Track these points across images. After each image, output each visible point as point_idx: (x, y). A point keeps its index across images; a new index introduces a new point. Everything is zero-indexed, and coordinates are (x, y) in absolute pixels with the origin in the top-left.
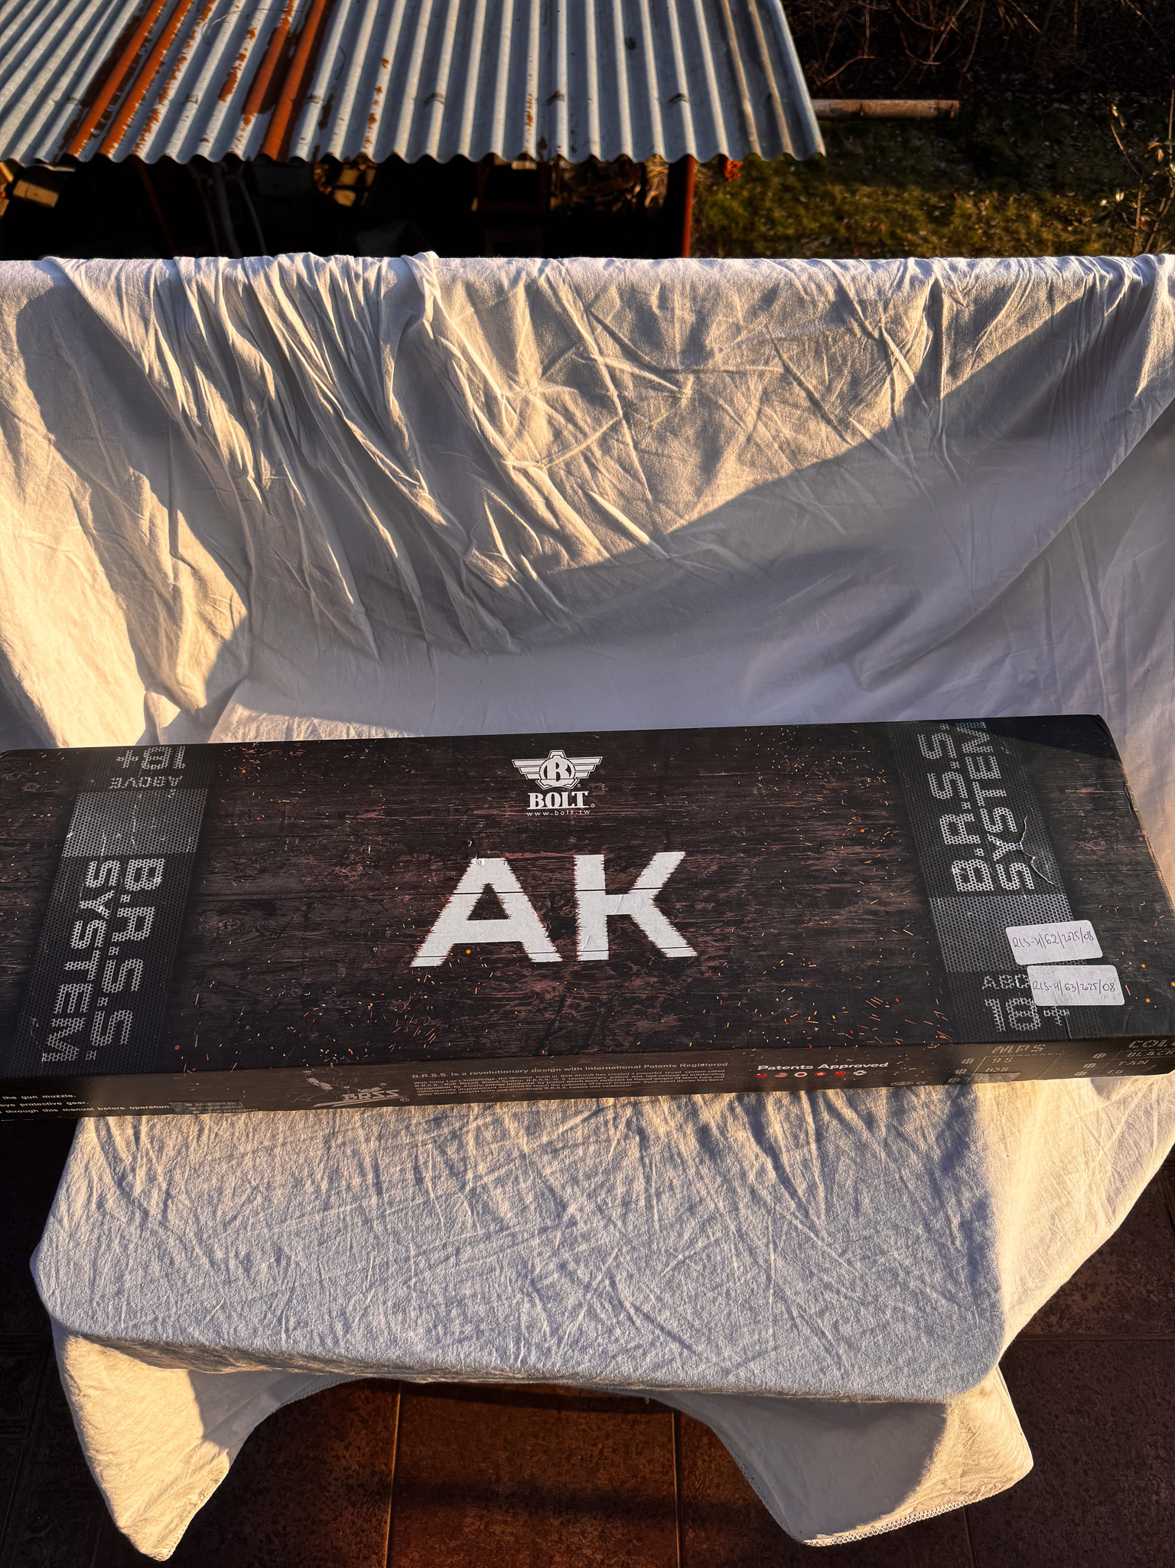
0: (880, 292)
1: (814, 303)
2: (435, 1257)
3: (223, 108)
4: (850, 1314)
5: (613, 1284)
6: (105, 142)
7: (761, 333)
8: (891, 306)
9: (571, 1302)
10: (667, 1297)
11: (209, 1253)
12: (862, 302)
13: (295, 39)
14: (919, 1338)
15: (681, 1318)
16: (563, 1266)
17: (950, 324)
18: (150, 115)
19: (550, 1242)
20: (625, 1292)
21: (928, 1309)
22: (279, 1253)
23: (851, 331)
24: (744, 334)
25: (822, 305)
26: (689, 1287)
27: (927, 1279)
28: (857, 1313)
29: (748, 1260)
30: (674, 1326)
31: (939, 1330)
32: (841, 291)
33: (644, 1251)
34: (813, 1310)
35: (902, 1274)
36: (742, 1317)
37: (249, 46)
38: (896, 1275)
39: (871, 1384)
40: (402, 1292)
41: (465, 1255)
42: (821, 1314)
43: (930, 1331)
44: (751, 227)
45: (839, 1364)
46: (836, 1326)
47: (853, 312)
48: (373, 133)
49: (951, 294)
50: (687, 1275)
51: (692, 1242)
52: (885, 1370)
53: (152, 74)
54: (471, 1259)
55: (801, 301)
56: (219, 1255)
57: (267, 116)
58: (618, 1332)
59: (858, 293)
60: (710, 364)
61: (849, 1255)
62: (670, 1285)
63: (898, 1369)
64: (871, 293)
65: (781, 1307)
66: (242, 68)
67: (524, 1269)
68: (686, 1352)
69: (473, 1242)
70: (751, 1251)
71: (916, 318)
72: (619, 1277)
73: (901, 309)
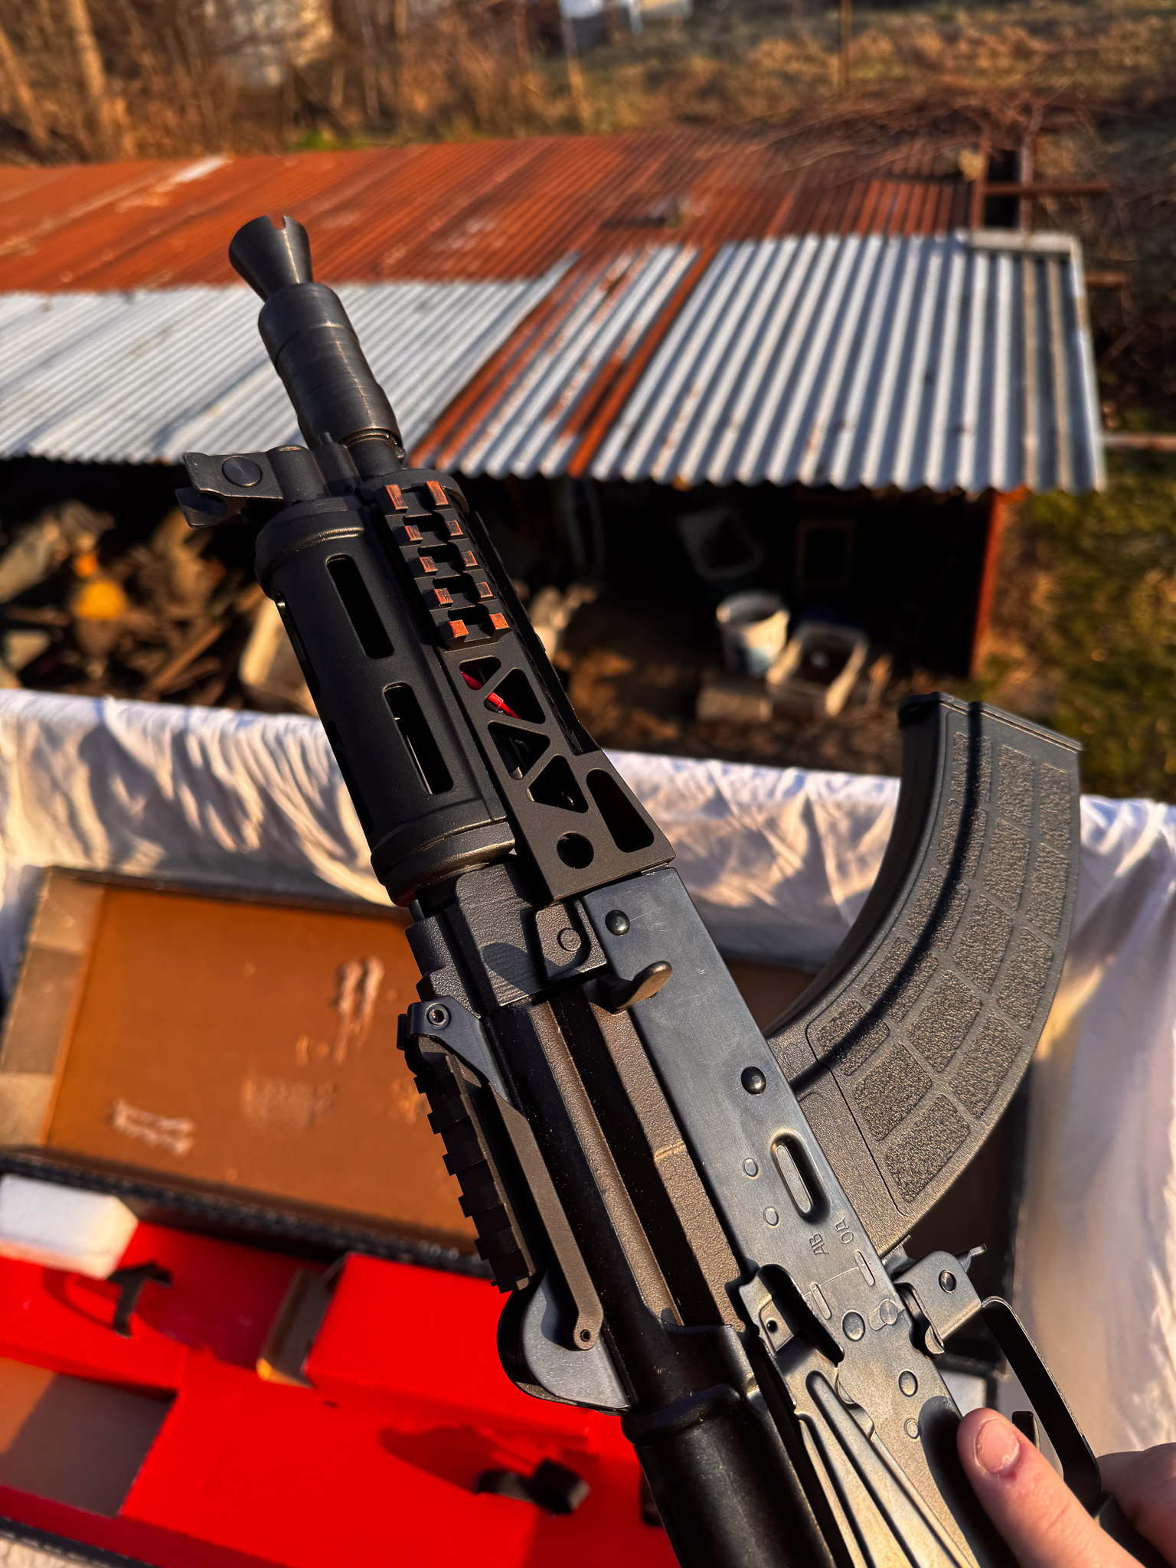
0: (754, 795)
1: (693, 797)
3: (544, 431)
6: (440, 455)
8: (765, 809)
12: (737, 803)
13: (621, 370)
17: (827, 831)
18: (483, 434)
23: (727, 822)
25: (701, 799)
32: (718, 792)
37: (582, 377)
47: (729, 810)
48: (666, 456)
49: (824, 806)
53: (493, 401)
55: (682, 795)
57: (579, 438)
59: (734, 796)
64: (745, 796)
66: (570, 396)
71: (792, 823)
73: (775, 812)
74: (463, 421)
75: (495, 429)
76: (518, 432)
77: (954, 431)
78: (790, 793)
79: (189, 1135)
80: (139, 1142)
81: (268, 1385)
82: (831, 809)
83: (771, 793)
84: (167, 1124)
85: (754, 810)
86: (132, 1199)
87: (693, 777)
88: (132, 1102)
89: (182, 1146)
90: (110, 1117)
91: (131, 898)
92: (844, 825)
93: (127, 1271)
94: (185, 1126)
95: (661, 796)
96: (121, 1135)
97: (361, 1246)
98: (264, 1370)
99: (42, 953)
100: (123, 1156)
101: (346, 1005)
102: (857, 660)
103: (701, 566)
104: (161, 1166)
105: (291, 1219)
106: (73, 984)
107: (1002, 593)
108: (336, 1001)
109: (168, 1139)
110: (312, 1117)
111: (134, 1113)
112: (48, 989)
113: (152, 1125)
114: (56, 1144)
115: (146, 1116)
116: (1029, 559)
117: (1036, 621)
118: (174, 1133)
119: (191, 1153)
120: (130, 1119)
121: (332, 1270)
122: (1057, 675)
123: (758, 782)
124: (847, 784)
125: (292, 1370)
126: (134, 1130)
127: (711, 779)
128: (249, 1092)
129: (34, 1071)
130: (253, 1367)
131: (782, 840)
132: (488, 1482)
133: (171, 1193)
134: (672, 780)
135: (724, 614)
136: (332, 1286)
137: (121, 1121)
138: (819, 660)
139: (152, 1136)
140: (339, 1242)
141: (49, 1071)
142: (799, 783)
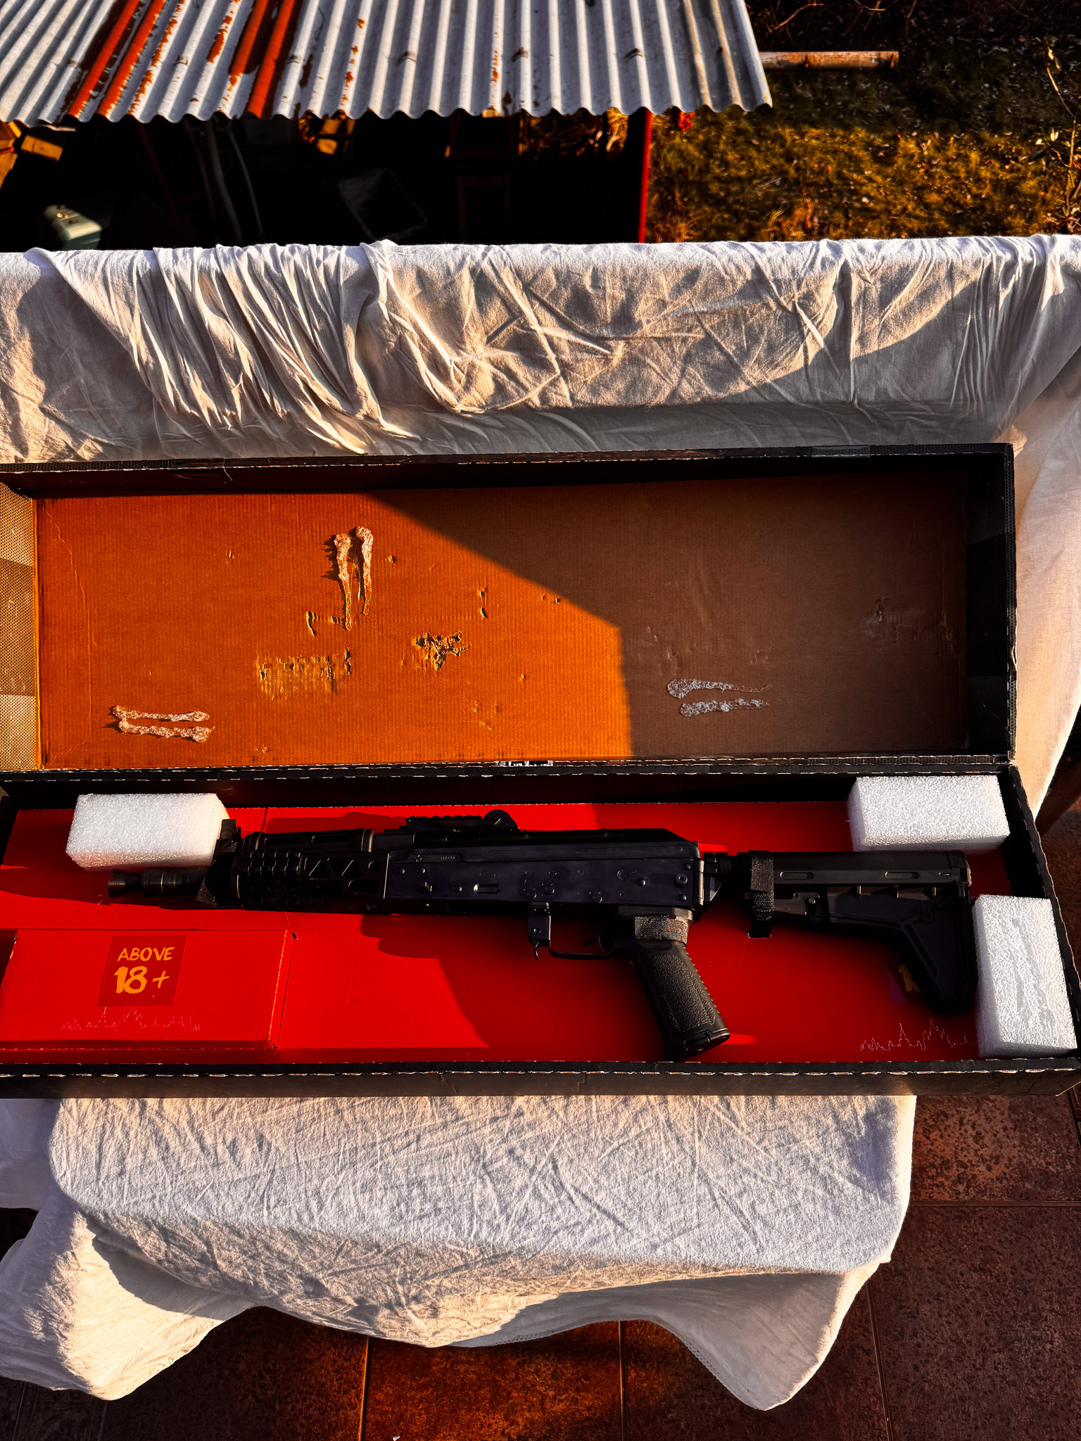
0: (793, 271)
1: (733, 282)
2: (398, 1143)
3: (211, 69)
4: (766, 1195)
5: (555, 1168)
6: (103, 104)
7: (685, 307)
8: (803, 284)
9: (518, 1183)
10: (603, 1179)
11: (200, 1139)
12: (777, 281)
14: (826, 1217)
15: (615, 1198)
16: (511, 1152)
17: (858, 300)
18: (144, 77)
19: (500, 1130)
20: (566, 1175)
21: (836, 1192)
22: (261, 1140)
23: (767, 306)
24: (670, 308)
25: (741, 282)
26: (623, 1171)
27: (835, 1165)
28: (772, 1194)
29: (676, 1147)
30: (609, 1205)
31: (845, 1211)
32: (758, 271)
33: (583, 1139)
34: (733, 1191)
35: (813, 1161)
36: (669, 1198)
37: (235, 9)
38: (807, 1161)
39: (783, 1258)
40: (369, 1174)
41: (424, 1143)
42: (740, 1195)
43: (837, 1211)
44: (706, 169)
45: (755, 1240)
46: (753, 1206)
47: (769, 290)
48: (350, 90)
49: (859, 273)
50: (622, 1161)
51: (626, 1132)
52: (795, 1245)
53: (146, 38)
54: (430, 1146)
55: (722, 280)
56: (209, 1141)
57: (252, 75)
58: (559, 1210)
59: (773, 273)
60: (639, 332)
61: (766, 1143)
62: (605, 1169)
63: (807, 1245)
64: (785, 274)
65: (704, 1189)
66: (228, 30)
67: (476, 1153)
68: (619, 1229)
69: (432, 1130)
70: (679, 1140)
71: (826, 293)
72: (561, 1162)
73: (813, 287)
75: (156, 71)
76: (182, 72)
78: (827, 265)
79: (203, 724)
82: (868, 276)
83: (811, 265)
84: (176, 719)
85: (793, 285)
89: (201, 735)
92: (875, 293)
94: (198, 717)
95: (700, 282)
101: (344, 576)
108: (334, 574)
109: (184, 732)
111: (135, 714)
113: (160, 723)
115: (152, 716)
118: (187, 725)
119: (213, 741)
120: (132, 722)
123: (796, 256)
124: (880, 247)
126: (142, 730)
127: (750, 259)
128: (260, 670)
131: (813, 316)
134: (709, 264)
137: (125, 725)
139: (164, 733)
142: (836, 251)
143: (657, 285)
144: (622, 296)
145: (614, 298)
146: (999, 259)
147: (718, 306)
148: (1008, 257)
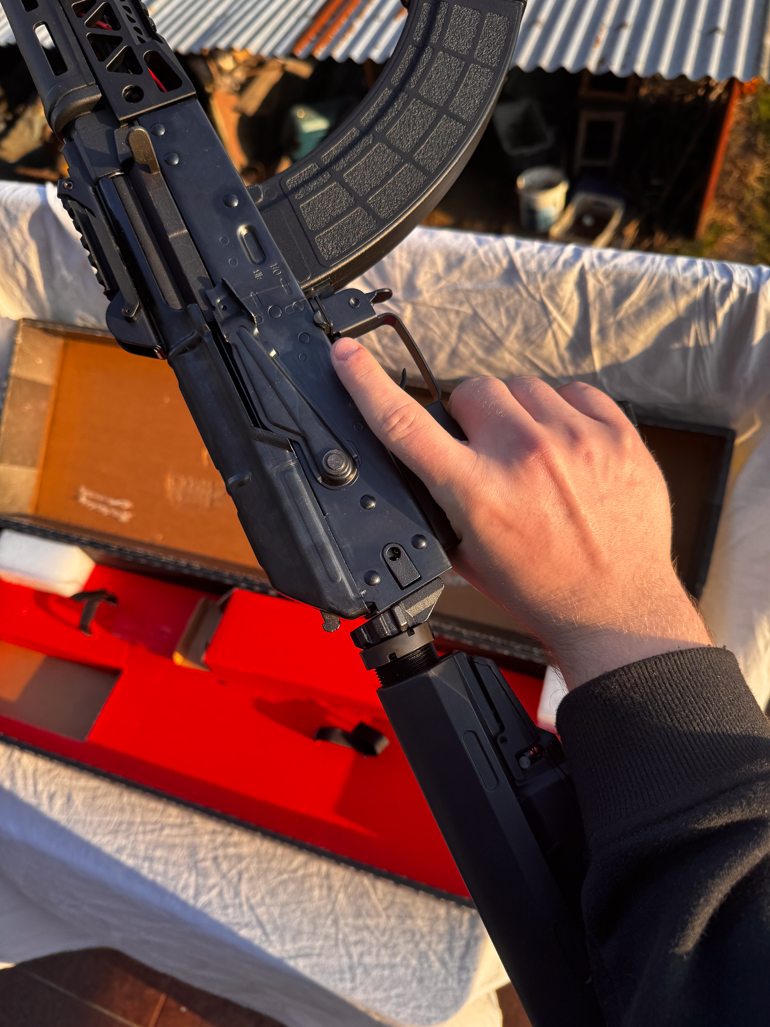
0: (540, 265)
1: (492, 268)
2: (149, 827)
4: (374, 950)
5: (240, 880)
6: (317, 46)
7: (455, 284)
8: (547, 278)
9: (211, 881)
10: (268, 900)
11: (35, 785)
12: (527, 273)
14: (411, 982)
15: (270, 914)
16: (215, 859)
17: (595, 297)
18: (349, 27)
19: (213, 841)
20: (244, 888)
21: (426, 966)
22: (69, 798)
23: (518, 291)
24: (443, 283)
25: (498, 269)
26: (282, 897)
27: (433, 946)
28: (379, 951)
29: (325, 892)
30: (264, 918)
31: (426, 983)
32: (511, 262)
33: (265, 865)
34: (353, 938)
35: (418, 937)
36: (306, 928)
38: (413, 935)
39: (367, 1000)
40: (124, 842)
41: (167, 831)
42: (356, 943)
43: (421, 981)
45: (353, 979)
46: (361, 955)
47: (519, 278)
49: (595, 275)
50: (285, 889)
51: (295, 871)
52: (380, 995)
54: (168, 836)
55: (483, 265)
56: (40, 787)
58: (230, 911)
59: (524, 266)
60: (420, 299)
61: (390, 912)
62: (273, 893)
63: (388, 999)
64: (533, 266)
65: (332, 931)
67: (193, 850)
68: (264, 938)
69: (172, 826)
70: (330, 888)
71: (568, 289)
72: (246, 876)
73: (555, 281)
74: (335, 17)
75: (358, 24)
76: (375, 26)
77: (710, 31)
78: (569, 264)
79: (129, 510)
80: (97, 513)
81: (180, 668)
82: (601, 278)
83: (554, 263)
84: (114, 502)
85: (539, 277)
86: (89, 549)
87: (491, 249)
88: (91, 487)
89: (125, 517)
90: (76, 497)
91: (82, 346)
92: (609, 293)
93: (88, 593)
94: (127, 504)
95: (466, 266)
96: (85, 508)
97: (243, 585)
98: (178, 659)
99: (20, 380)
100: (87, 522)
102: (615, 222)
103: (506, 146)
104: (112, 530)
105: (197, 565)
106: (45, 406)
107: (726, 174)
109: (115, 513)
110: (212, 501)
111: (91, 494)
112: (28, 407)
113: (104, 503)
114: (42, 513)
115: (100, 497)
116: (749, 148)
117: (748, 197)
118: (119, 509)
119: (132, 521)
120: (89, 498)
121: (224, 598)
122: (758, 238)
123: (543, 254)
124: (614, 257)
125: (196, 660)
126: (93, 506)
127: (507, 251)
128: (170, 483)
129: (23, 463)
130: (170, 656)
131: (558, 307)
132: (324, 734)
133: (115, 546)
134: (475, 251)
135: (522, 182)
136: (223, 607)
137: (83, 500)
138: (588, 221)
139: (105, 510)
140: (229, 582)
141: (33, 465)
142: (577, 255)
143: (433, 263)
144: (408, 266)
145: (401, 268)
146: (716, 282)
147: (480, 286)
148: (724, 281)
